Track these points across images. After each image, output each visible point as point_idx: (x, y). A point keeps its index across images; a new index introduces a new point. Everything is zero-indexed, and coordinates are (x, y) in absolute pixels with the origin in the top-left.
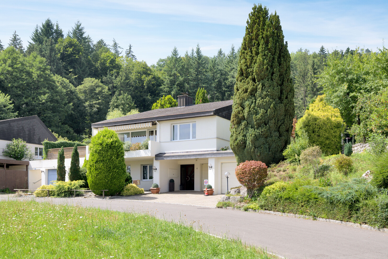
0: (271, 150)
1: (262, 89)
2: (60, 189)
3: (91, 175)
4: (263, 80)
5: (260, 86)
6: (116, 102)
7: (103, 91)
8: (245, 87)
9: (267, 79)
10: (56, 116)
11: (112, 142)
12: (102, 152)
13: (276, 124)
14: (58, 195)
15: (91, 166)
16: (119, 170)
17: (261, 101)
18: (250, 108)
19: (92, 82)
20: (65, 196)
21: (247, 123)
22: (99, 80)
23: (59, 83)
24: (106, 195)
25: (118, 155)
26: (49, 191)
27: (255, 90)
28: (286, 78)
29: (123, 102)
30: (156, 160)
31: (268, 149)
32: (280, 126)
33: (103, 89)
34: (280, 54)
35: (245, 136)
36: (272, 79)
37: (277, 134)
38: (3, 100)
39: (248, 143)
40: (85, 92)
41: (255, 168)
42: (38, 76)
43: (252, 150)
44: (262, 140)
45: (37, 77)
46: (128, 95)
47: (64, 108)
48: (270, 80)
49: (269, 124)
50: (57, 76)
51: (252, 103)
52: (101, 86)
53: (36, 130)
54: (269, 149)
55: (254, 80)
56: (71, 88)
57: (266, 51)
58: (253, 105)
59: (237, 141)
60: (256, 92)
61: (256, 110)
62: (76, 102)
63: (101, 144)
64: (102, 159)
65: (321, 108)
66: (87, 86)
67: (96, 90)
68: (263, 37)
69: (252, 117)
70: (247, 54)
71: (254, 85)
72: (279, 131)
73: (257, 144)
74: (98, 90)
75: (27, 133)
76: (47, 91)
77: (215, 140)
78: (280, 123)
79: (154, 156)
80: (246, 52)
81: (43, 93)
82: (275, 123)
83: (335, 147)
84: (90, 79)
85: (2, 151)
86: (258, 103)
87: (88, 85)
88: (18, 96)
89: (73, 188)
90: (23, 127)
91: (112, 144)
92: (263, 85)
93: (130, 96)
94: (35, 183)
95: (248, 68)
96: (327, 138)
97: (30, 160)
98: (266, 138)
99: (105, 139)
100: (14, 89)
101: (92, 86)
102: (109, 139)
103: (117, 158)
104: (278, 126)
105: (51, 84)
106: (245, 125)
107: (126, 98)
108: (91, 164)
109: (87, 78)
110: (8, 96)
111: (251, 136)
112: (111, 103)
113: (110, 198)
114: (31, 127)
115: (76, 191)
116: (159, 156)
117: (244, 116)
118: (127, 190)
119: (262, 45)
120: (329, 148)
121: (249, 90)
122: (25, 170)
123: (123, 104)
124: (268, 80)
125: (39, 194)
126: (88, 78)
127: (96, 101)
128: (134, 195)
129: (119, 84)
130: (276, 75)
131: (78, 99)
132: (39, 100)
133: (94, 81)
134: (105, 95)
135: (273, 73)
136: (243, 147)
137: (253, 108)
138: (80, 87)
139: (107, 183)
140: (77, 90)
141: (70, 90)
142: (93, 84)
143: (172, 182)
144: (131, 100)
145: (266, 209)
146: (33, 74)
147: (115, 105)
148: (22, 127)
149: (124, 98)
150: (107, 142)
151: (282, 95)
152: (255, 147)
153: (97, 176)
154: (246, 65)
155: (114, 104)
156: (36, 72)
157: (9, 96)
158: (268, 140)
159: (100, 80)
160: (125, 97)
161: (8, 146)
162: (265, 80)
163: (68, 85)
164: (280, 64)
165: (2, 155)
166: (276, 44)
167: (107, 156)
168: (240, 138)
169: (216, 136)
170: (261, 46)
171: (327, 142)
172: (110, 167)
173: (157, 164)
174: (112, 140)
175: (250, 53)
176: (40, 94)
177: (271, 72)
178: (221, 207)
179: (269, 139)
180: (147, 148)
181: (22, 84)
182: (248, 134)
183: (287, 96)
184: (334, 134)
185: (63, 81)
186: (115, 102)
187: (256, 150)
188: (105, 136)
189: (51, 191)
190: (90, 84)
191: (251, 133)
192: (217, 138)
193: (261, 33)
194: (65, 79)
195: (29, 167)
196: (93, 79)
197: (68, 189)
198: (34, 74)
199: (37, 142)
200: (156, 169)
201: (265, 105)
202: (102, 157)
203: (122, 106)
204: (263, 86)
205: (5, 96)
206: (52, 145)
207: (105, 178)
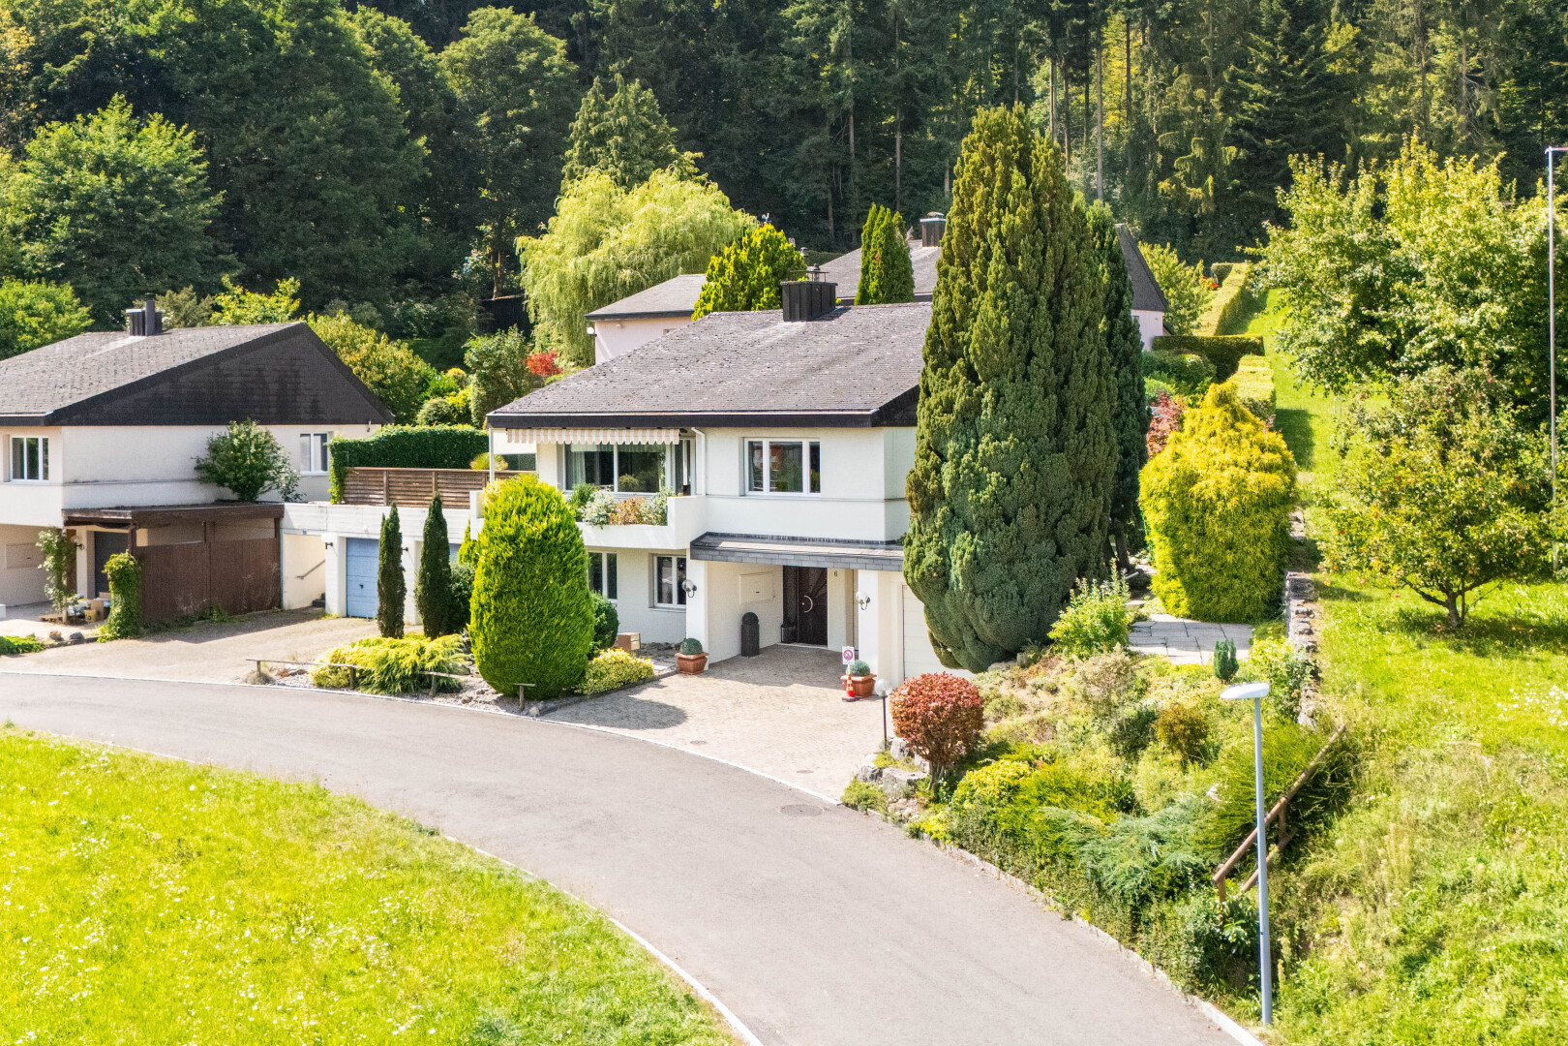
0: (1026, 600)
1: (994, 408)
2: (389, 668)
3: (482, 636)
4: (997, 376)
5: (988, 397)
6: (597, 121)
7: (546, 63)
8: (944, 393)
9: (1010, 376)
10: (364, 195)
11: (547, 530)
12: (515, 564)
13: (1042, 517)
14: (383, 687)
15: (482, 606)
16: (570, 618)
17: (991, 447)
18: (958, 464)
19: (502, 28)
20: (405, 691)
21: (952, 510)
22: (527, 16)
23: (375, 40)
24: (531, 697)
25: (566, 571)
26: (354, 671)
27: (973, 408)
28: (1080, 361)
29: (623, 119)
30: (692, 557)
31: (1016, 600)
32: (1057, 521)
33: (548, 52)
34: (1058, 283)
35: (943, 552)
36: (1026, 376)
37: (1048, 547)
38: (171, 150)
39: (953, 578)
40: (474, 68)
41: (942, 709)
42: (296, 40)
43: (967, 601)
44: (996, 570)
45: (290, 43)
46: (644, 88)
47: (394, 158)
48: (1019, 377)
49: (1019, 518)
50: (363, 13)
51: (967, 447)
52: (536, 43)
53: (301, 374)
54: (1022, 597)
55: (971, 374)
56: (420, 57)
57: (1010, 284)
58: (966, 458)
59: (923, 567)
60: (978, 413)
61: (977, 474)
62: (438, 114)
63: (512, 540)
64: (514, 586)
65: (1218, 431)
66: (482, 48)
67: (516, 63)
68: (999, 235)
69: (965, 495)
70: (954, 279)
71: (970, 394)
72: (1053, 536)
73: (980, 585)
74: (526, 58)
75: (274, 387)
76: (332, 97)
77: (881, 507)
78: (1057, 512)
79: (687, 546)
80: (953, 270)
81: (315, 105)
82: (1037, 517)
83: (1257, 573)
84: (491, 12)
85: (196, 465)
86: (984, 452)
87: (486, 43)
88: (224, 121)
89: (429, 665)
90: (259, 370)
91: (545, 537)
92: (999, 396)
93: (649, 94)
94: (302, 577)
95: (955, 329)
96: (1230, 546)
97: (287, 500)
98: (1011, 562)
99: (524, 520)
100: (207, 96)
101: (501, 44)
102: (537, 522)
103: (563, 582)
104: (1052, 520)
105: (345, 66)
106: (944, 518)
107: (636, 99)
108: (483, 601)
109: (481, 11)
110: (186, 132)
111: (961, 557)
112: (578, 124)
113: (542, 713)
114: (286, 367)
115: (438, 678)
116: (704, 545)
117: (941, 488)
118: (595, 676)
119: (998, 262)
120: (1236, 577)
121: (957, 407)
122: (271, 534)
123: (623, 131)
124: (1013, 381)
125: (325, 677)
126: (485, 7)
127: (520, 107)
128: (618, 690)
129: (610, 11)
130: (1042, 362)
131: (450, 100)
132: (301, 135)
133: (509, 22)
134: (555, 79)
135: (1031, 355)
136: (940, 586)
137: (967, 467)
138: (455, 50)
139: (532, 663)
140: (443, 64)
141: (417, 66)
142: (506, 37)
143: (750, 624)
144: (654, 107)
145: (961, 847)
146: (277, 33)
147: (593, 131)
148: (255, 373)
149: (627, 102)
150: (529, 532)
151: (1065, 422)
152: (974, 592)
153: (500, 639)
154: (952, 320)
155: (588, 129)
156: (286, 23)
157: (191, 135)
158: (1015, 569)
159: (533, 14)
160: (630, 98)
161: (214, 448)
162: (1006, 379)
163: (408, 45)
164: (1056, 319)
165: (194, 476)
166: (1044, 252)
167: (533, 577)
168: (931, 557)
169: (882, 496)
170: (992, 264)
171: (1230, 558)
172: (541, 614)
173: (697, 572)
174: (545, 525)
175: (962, 280)
176: (303, 110)
177: (1024, 352)
178: (854, 807)
179: (1020, 568)
180: (663, 521)
181: (236, 74)
182: (953, 549)
183: (1085, 417)
184: (1251, 531)
185: (387, 30)
186: (590, 120)
187: (978, 601)
188: (525, 511)
189: (361, 671)
190: (495, 36)
191: (962, 547)
192: (887, 500)
193: (995, 220)
194: (393, 22)
195: (284, 522)
196: (506, 13)
197: (415, 667)
198: (280, 29)
199: (307, 417)
200: (695, 589)
201: (1005, 460)
202: (515, 582)
203: (620, 139)
204: (997, 401)
205: (179, 135)
206: (357, 450)
207: (526, 647)
